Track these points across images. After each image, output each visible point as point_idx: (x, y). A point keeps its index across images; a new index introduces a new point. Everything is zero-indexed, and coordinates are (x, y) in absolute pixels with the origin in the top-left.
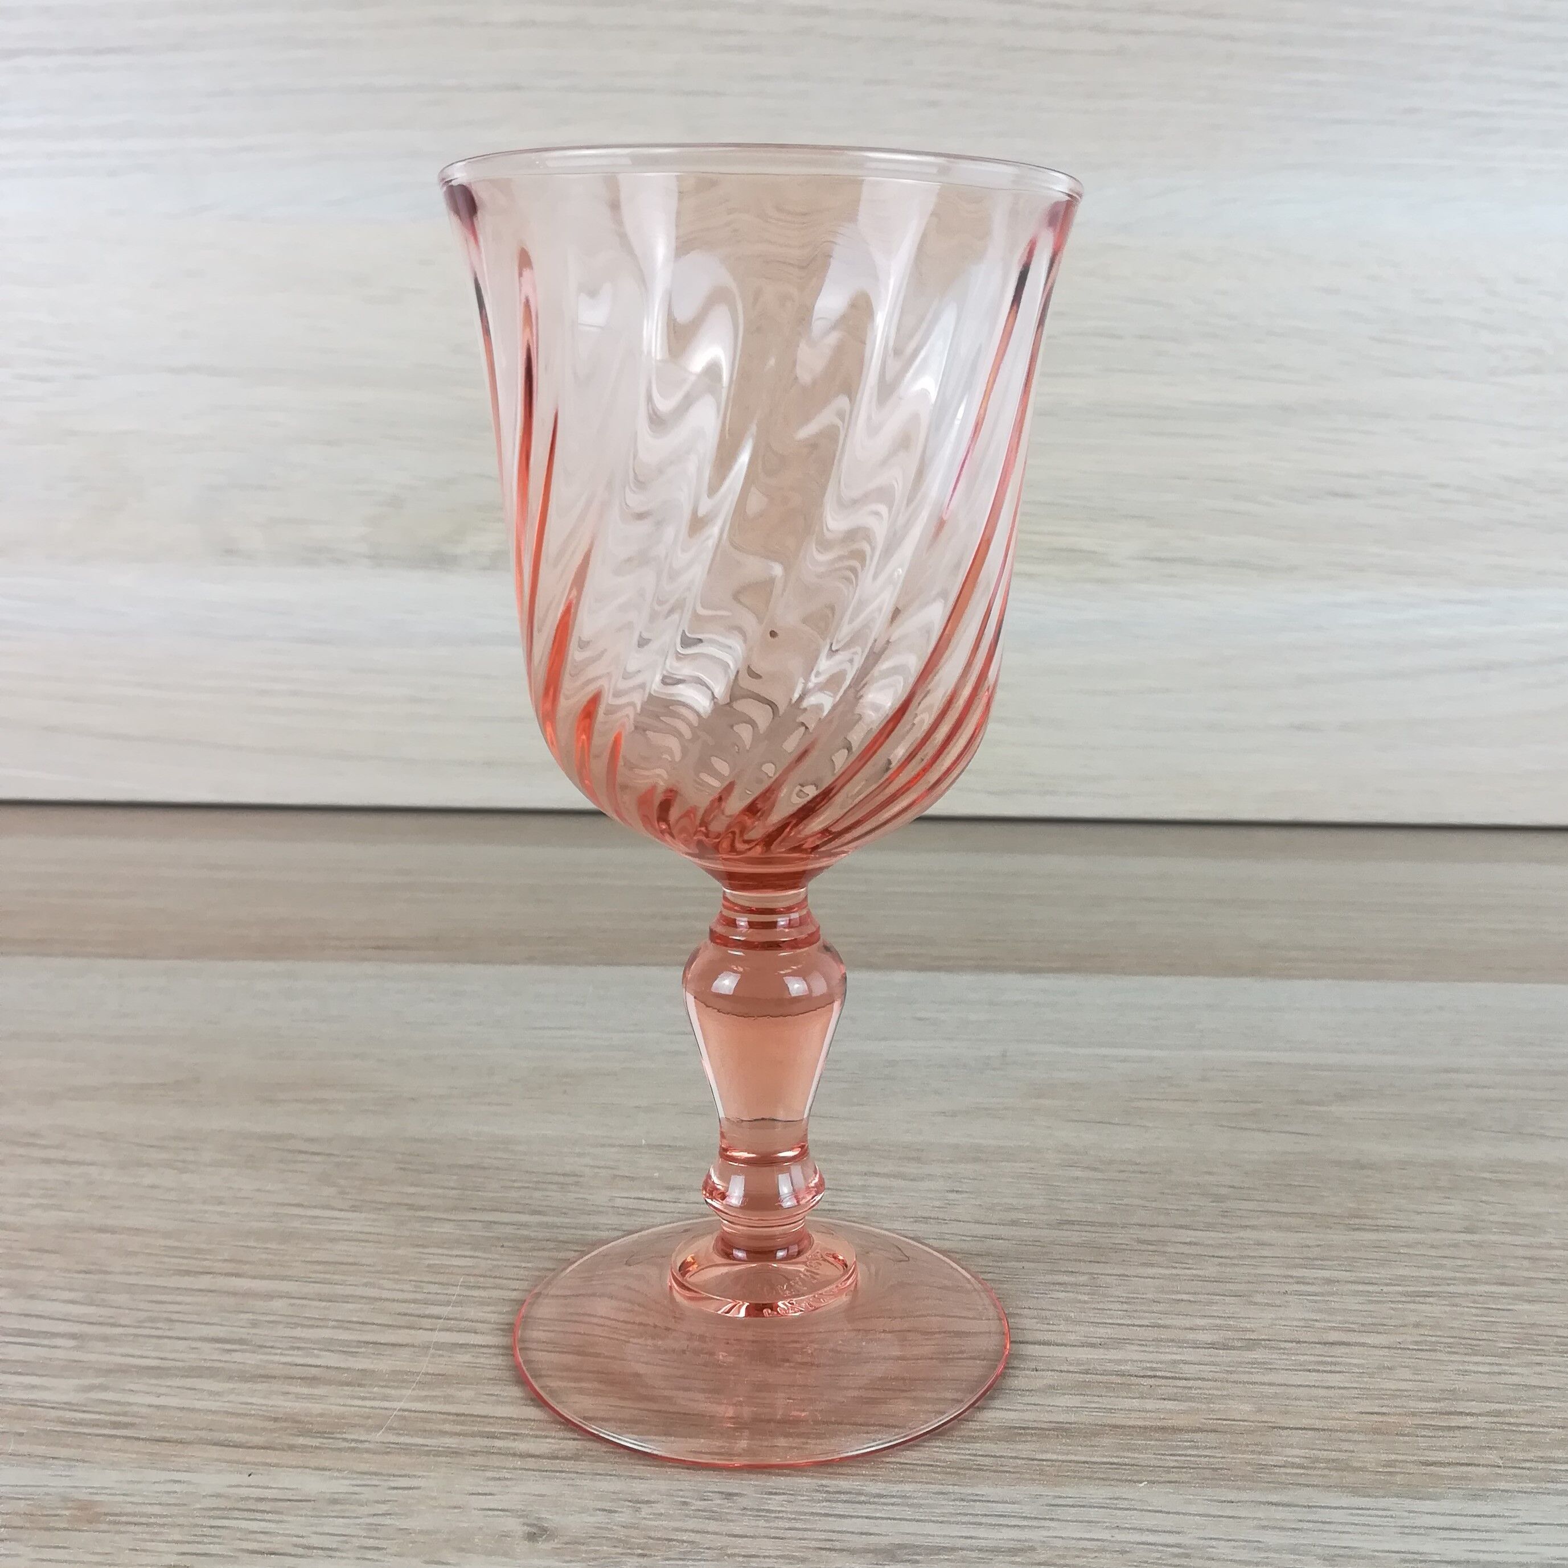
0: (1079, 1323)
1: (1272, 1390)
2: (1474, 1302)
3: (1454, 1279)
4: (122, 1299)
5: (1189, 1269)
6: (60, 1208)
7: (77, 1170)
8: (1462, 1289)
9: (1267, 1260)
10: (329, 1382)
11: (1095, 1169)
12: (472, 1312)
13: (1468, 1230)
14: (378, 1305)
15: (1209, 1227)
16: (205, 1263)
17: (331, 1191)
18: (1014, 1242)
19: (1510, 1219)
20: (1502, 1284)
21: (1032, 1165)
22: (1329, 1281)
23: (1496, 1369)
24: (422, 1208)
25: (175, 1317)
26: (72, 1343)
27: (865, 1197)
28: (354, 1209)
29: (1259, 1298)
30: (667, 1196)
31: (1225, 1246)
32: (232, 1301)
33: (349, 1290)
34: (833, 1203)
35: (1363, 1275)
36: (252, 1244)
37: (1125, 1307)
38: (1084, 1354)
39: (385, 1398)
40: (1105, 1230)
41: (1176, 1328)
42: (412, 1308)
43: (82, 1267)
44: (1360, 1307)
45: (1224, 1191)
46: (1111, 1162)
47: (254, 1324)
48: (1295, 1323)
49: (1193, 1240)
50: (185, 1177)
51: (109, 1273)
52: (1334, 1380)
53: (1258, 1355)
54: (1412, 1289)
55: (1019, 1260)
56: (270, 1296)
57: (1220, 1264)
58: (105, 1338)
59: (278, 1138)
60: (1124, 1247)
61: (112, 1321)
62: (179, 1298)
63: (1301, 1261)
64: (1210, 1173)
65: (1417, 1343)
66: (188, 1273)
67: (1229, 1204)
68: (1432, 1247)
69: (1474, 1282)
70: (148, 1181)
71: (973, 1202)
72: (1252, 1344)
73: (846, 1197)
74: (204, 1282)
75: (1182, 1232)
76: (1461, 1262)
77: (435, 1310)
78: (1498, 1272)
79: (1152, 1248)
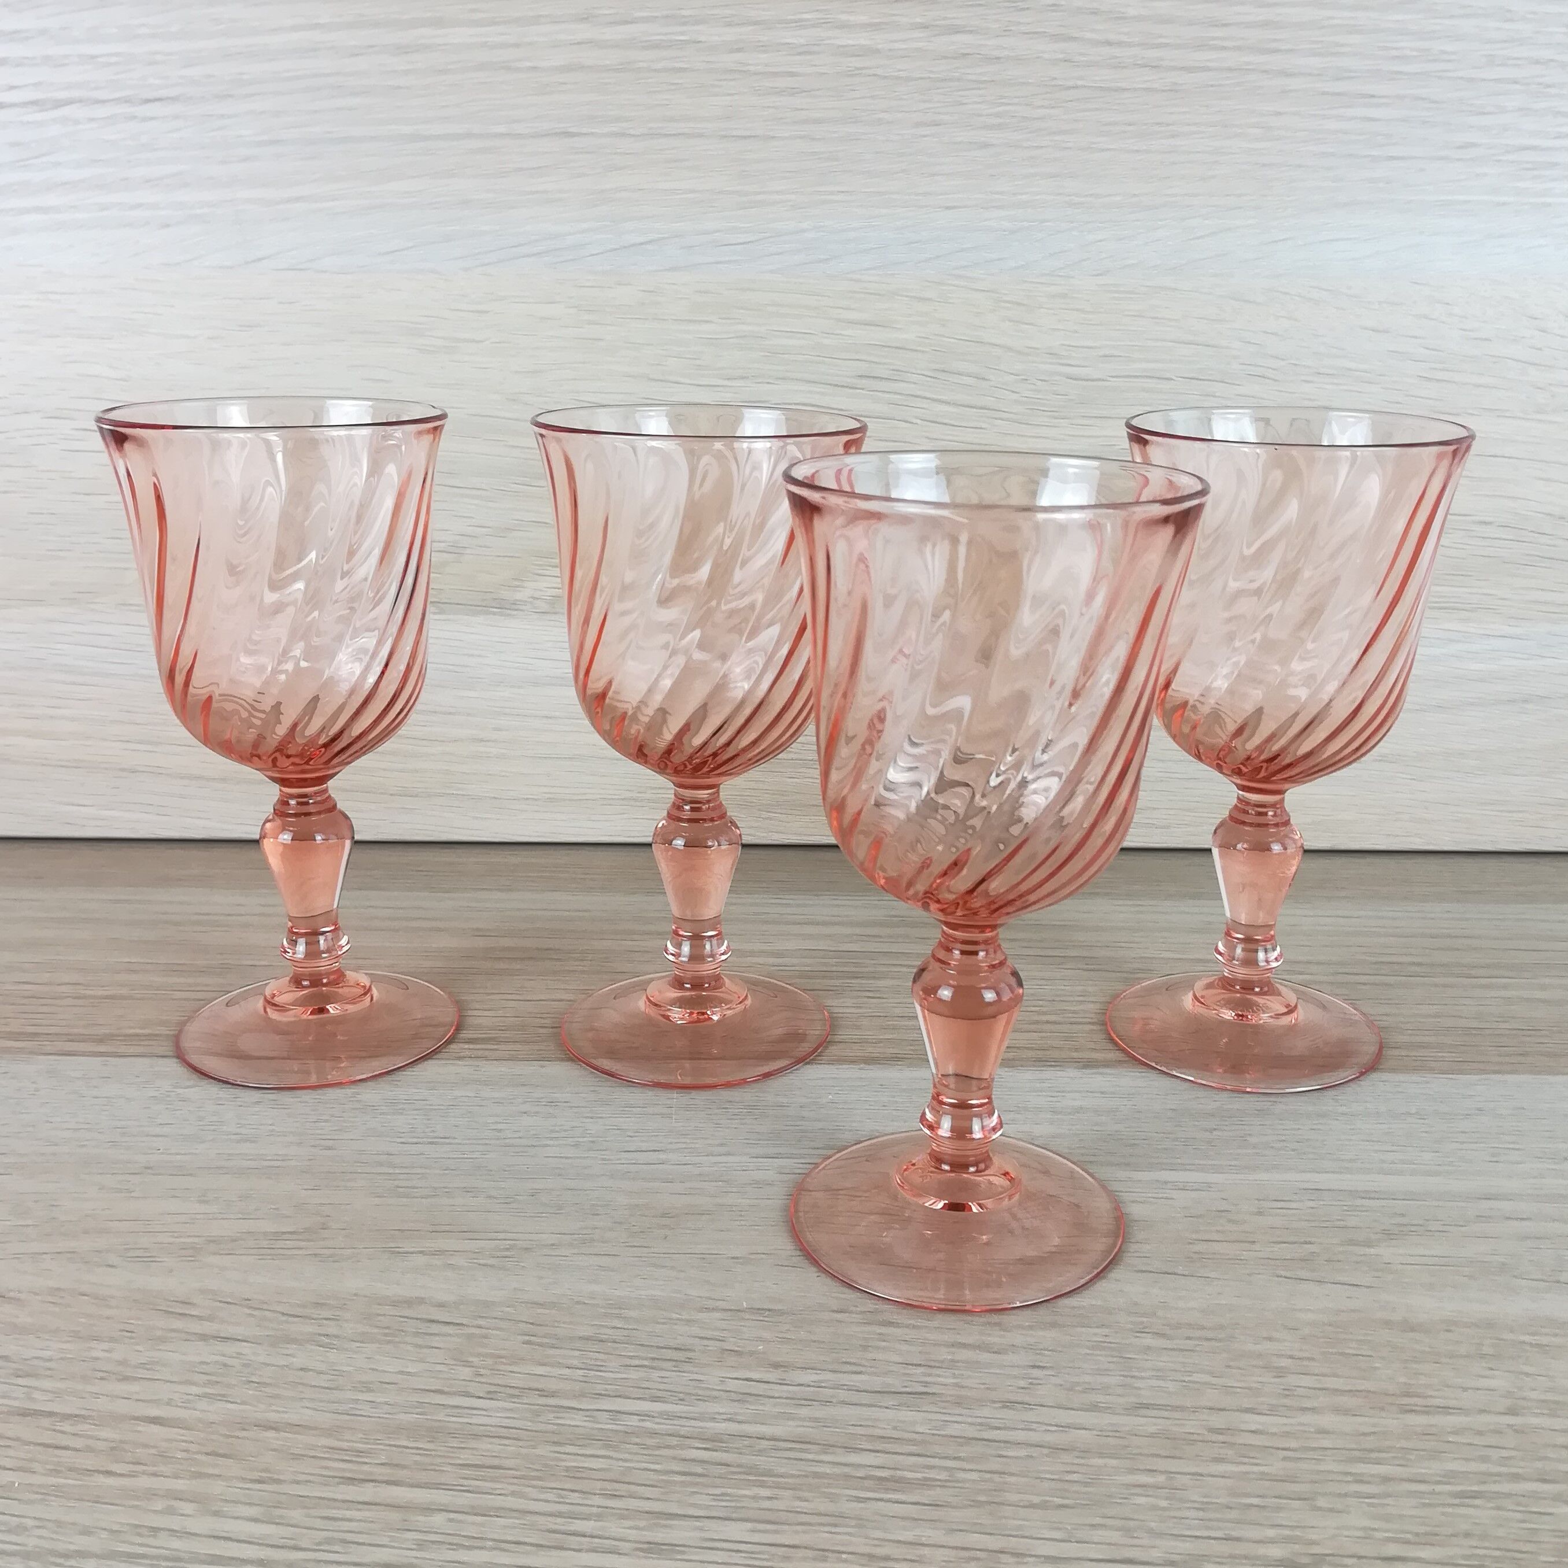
0: (1161, 1535)
2: (1519, 1504)
3: (1499, 1475)
4: (296, 1515)
5: (1257, 1465)
6: (223, 1398)
7: (231, 1348)
8: (1506, 1487)
9: (1329, 1452)
11: (1163, 1335)
12: (615, 1528)
13: (1512, 1412)
14: (529, 1517)
15: (1273, 1411)
16: (366, 1468)
17: (466, 1372)
18: (1095, 1432)
19: (1549, 1397)
20: (1545, 1481)
21: (1106, 1331)
22: (1386, 1479)
24: (553, 1394)
25: (349, 1537)
27: (954, 1376)
28: (491, 1396)
29: (1321, 1502)
30: (772, 1376)
31: (1287, 1434)
32: (394, 1516)
33: (499, 1501)
34: (926, 1384)
35: (1415, 1471)
36: (405, 1443)
37: (1201, 1514)
40: (1177, 1415)
41: (1248, 1540)
42: (559, 1523)
43: (256, 1475)
44: (1414, 1512)
45: (1284, 1362)
46: (1178, 1326)
47: (421, 1545)
48: (1356, 1533)
49: (1260, 1427)
50: (332, 1356)
51: (279, 1482)
54: (1459, 1488)
55: (1101, 1455)
56: (428, 1510)
57: (1285, 1459)
59: (409, 1302)
60: (1195, 1437)
61: (292, 1543)
62: (348, 1514)
63: (1357, 1454)
64: (1270, 1339)
66: (351, 1481)
67: (1292, 1380)
68: (1480, 1433)
69: (1516, 1477)
70: (298, 1362)
71: (1054, 1380)
73: (939, 1376)
74: (368, 1492)
75: (1248, 1417)
76: (1505, 1453)
77: (579, 1525)
78: (1539, 1465)
79: (1221, 1438)
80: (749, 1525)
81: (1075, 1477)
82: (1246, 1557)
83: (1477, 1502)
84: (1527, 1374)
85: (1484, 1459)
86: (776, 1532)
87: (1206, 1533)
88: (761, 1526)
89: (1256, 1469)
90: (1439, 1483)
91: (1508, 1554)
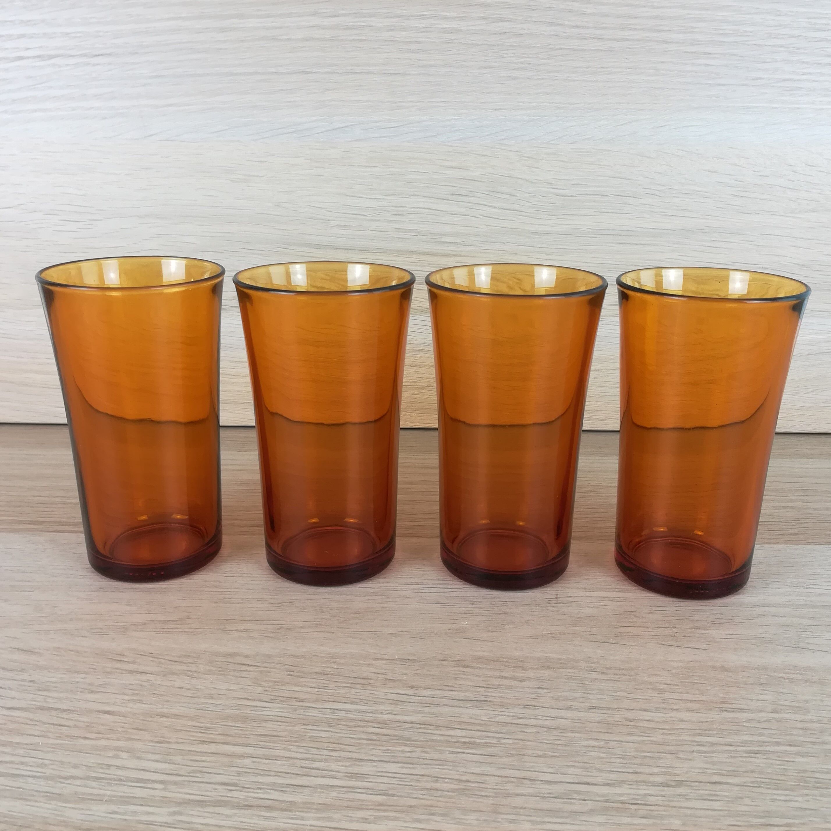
0: (602, 771)
1: (689, 812)
2: (778, 757)
3: (769, 742)
4: (178, 759)
6: (141, 702)
7: (144, 677)
9: (684, 731)
10: (277, 809)
11: (603, 673)
12: (334, 766)
13: (775, 711)
14: (292, 761)
15: (657, 710)
16: (212, 736)
17: (259, 689)
18: (570, 721)
19: (794, 704)
20: (791, 745)
21: (574, 671)
22: (713, 744)
23: (787, 798)
24: (302, 701)
25: (205, 770)
26: (161, 786)
27: (500, 692)
28: (272, 701)
29: (681, 755)
30: (411, 692)
31: (663, 722)
32: (226, 760)
33: (277, 753)
34: (486, 696)
35: (727, 740)
36: (230, 724)
37: (622, 761)
38: (605, 790)
39: (302, 819)
40: (609, 712)
41: (645, 774)
42: (307, 764)
43: (157, 739)
44: (728, 760)
45: (662, 686)
46: (610, 668)
47: (239, 774)
48: (698, 771)
49: (651, 718)
50: (194, 681)
51: (169, 743)
52: (716, 805)
53: (681, 790)
54: (749, 749)
55: (572, 732)
56: (243, 756)
57: (663, 734)
58: (176, 783)
59: (231, 655)
60: (619, 723)
61: (176, 772)
62: (203, 758)
63: (699, 732)
64: (655, 675)
65: (753, 782)
66: (204, 742)
67: (666, 695)
68: (759, 722)
69: (777, 744)
70: (177, 684)
71: (549, 695)
72: (680, 784)
73: (492, 692)
74: (213, 748)
75: (645, 713)
76: (771, 732)
77: (316, 765)
78: (788, 737)
79: (631, 723)
80: (400, 765)
81: (559, 742)
82: (644, 782)
83: (758, 755)
84: (783, 693)
85: (761, 735)
86: (413, 768)
87: (624, 770)
88: (406, 765)
89: (649, 739)
90: (738, 746)
91: (774, 781)
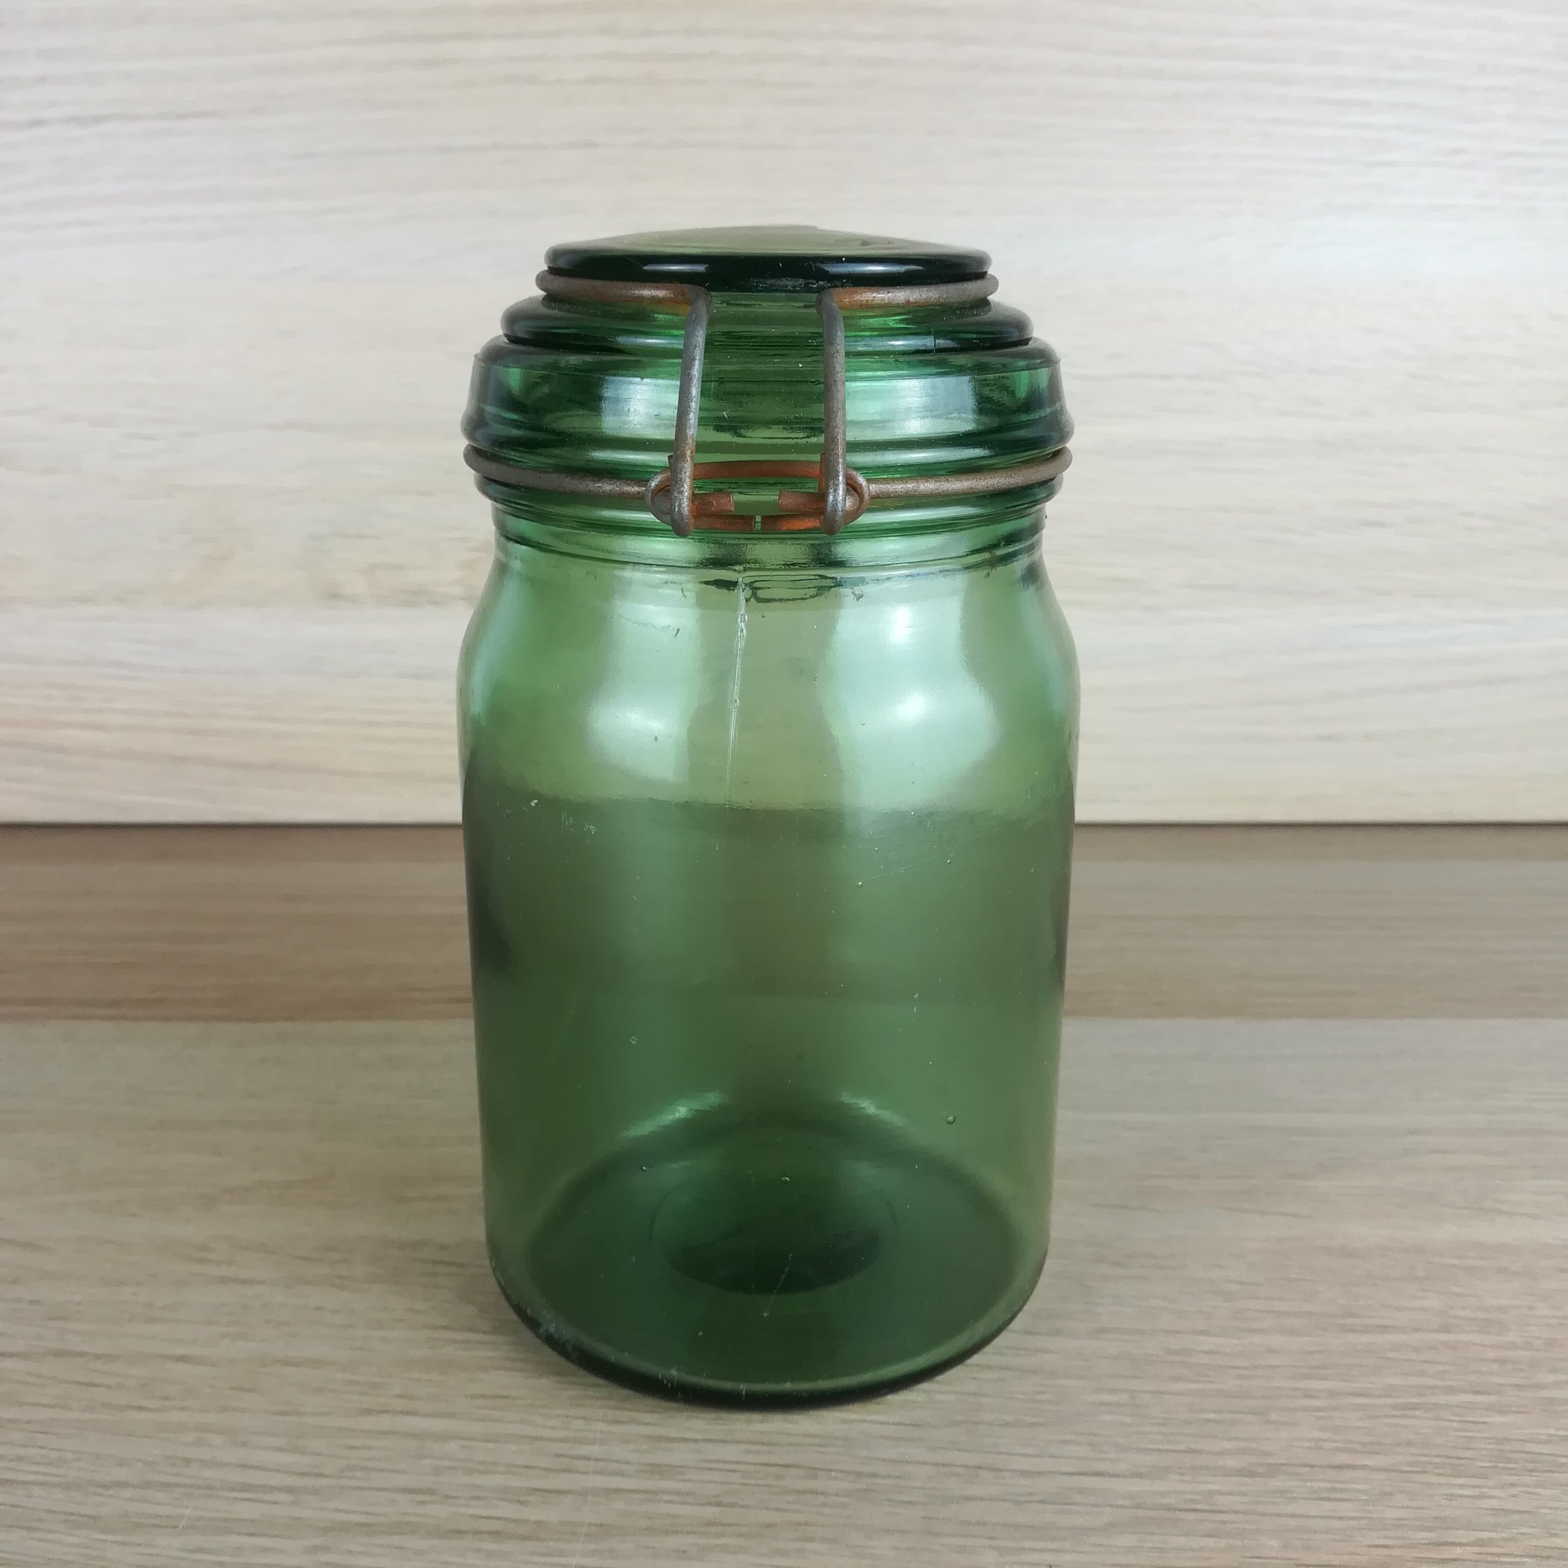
0: (1127, 1449)
1: (1293, 1522)
2: (1455, 1414)
3: (1436, 1388)
4: (318, 1444)
5: (1211, 1382)
6: (246, 1337)
7: (250, 1290)
8: (1442, 1399)
9: (1278, 1370)
10: (511, 1537)
11: (1119, 1265)
12: (618, 1451)
13: (1445, 1329)
14: (539, 1444)
15: (1225, 1332)
16: (382, 1399)
18: (1062, 1356)
19: (1478, 1315)
20: (1478, 1393)
22: (1332, 1394)
23: (1477, 1492)
25: (370, 1464)
26: (287, 1498)
29: (1274, 1416)
31: (1238, 1354)
32: (412, 1444)
33: (508, 1429)
35: (1358, 1385)
36: (418, 1375)
37: (1163, 1429)
38: (1136, 1486)
39: (561, 1554)
40: (1136, 1338)
41: (1208, 1453)
42: (568, 1448)
43: (279, 1408)
44: (1360, 1424)
45: (1232, 1287)
46: (1133, 1255)
47: (437, 1471)
48: (1307, 1444)
49: (1212, 1348)
50: (345, 1295)
51: (301, 1413)
52: (1345, 1509)
53: (1277, 1483)
54: (1400, 1401)
55: (1068, 1376)
56: (445, 1437)
57: (1238, 1377)
58: (315, 1492)
60: (1154, 1358)
61: (316, 1471)
63: (1305, 1371)
64: (1218, 1266)
65: (1410, 1464)
66: (368, 1412)
67: (1240, 1303)
68: (1417, 1350)
69: (1450, 1390)
70: (313, 1302)
72: (1273, 1470)
74: (385, 1422)
75: (1202, 1338)
76: (1441, 1368)
77: (585, 1450)
78: (1472, 1378)
79: (1178, 1359)
80: (743, 1447)
81: (1044, 1397)
82: (1206, 1468)
83: (1418, 1413)
84: (1458, 1295)
85: (1421, 1374)
86: (769, 1453)
87: (1167, 1447)
88: (755, 1448)
89: (1211, 1386)
90: (1379, 1396)
91: (1448, 1461)
